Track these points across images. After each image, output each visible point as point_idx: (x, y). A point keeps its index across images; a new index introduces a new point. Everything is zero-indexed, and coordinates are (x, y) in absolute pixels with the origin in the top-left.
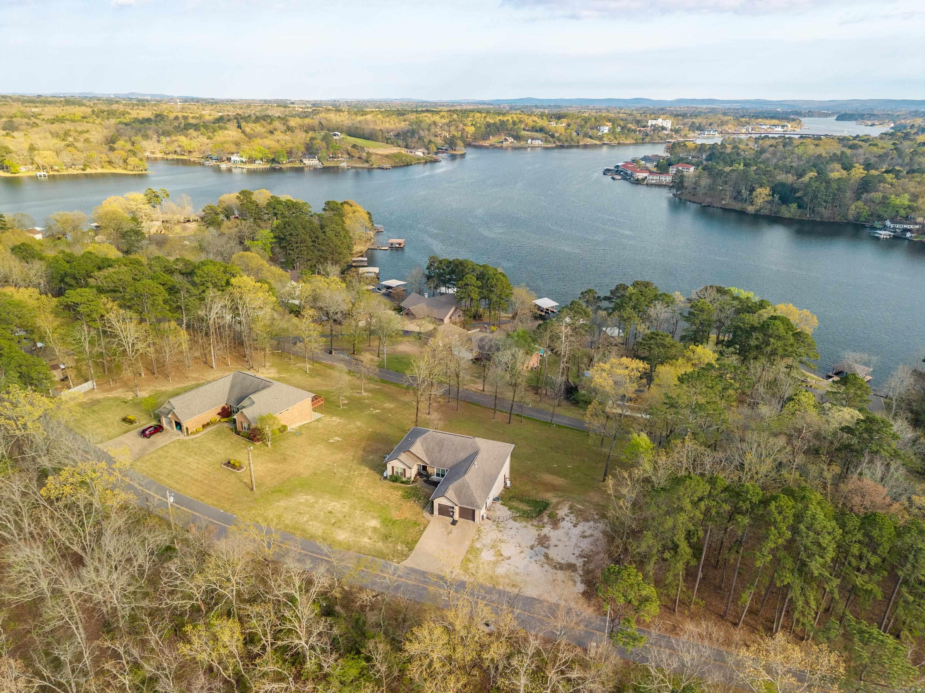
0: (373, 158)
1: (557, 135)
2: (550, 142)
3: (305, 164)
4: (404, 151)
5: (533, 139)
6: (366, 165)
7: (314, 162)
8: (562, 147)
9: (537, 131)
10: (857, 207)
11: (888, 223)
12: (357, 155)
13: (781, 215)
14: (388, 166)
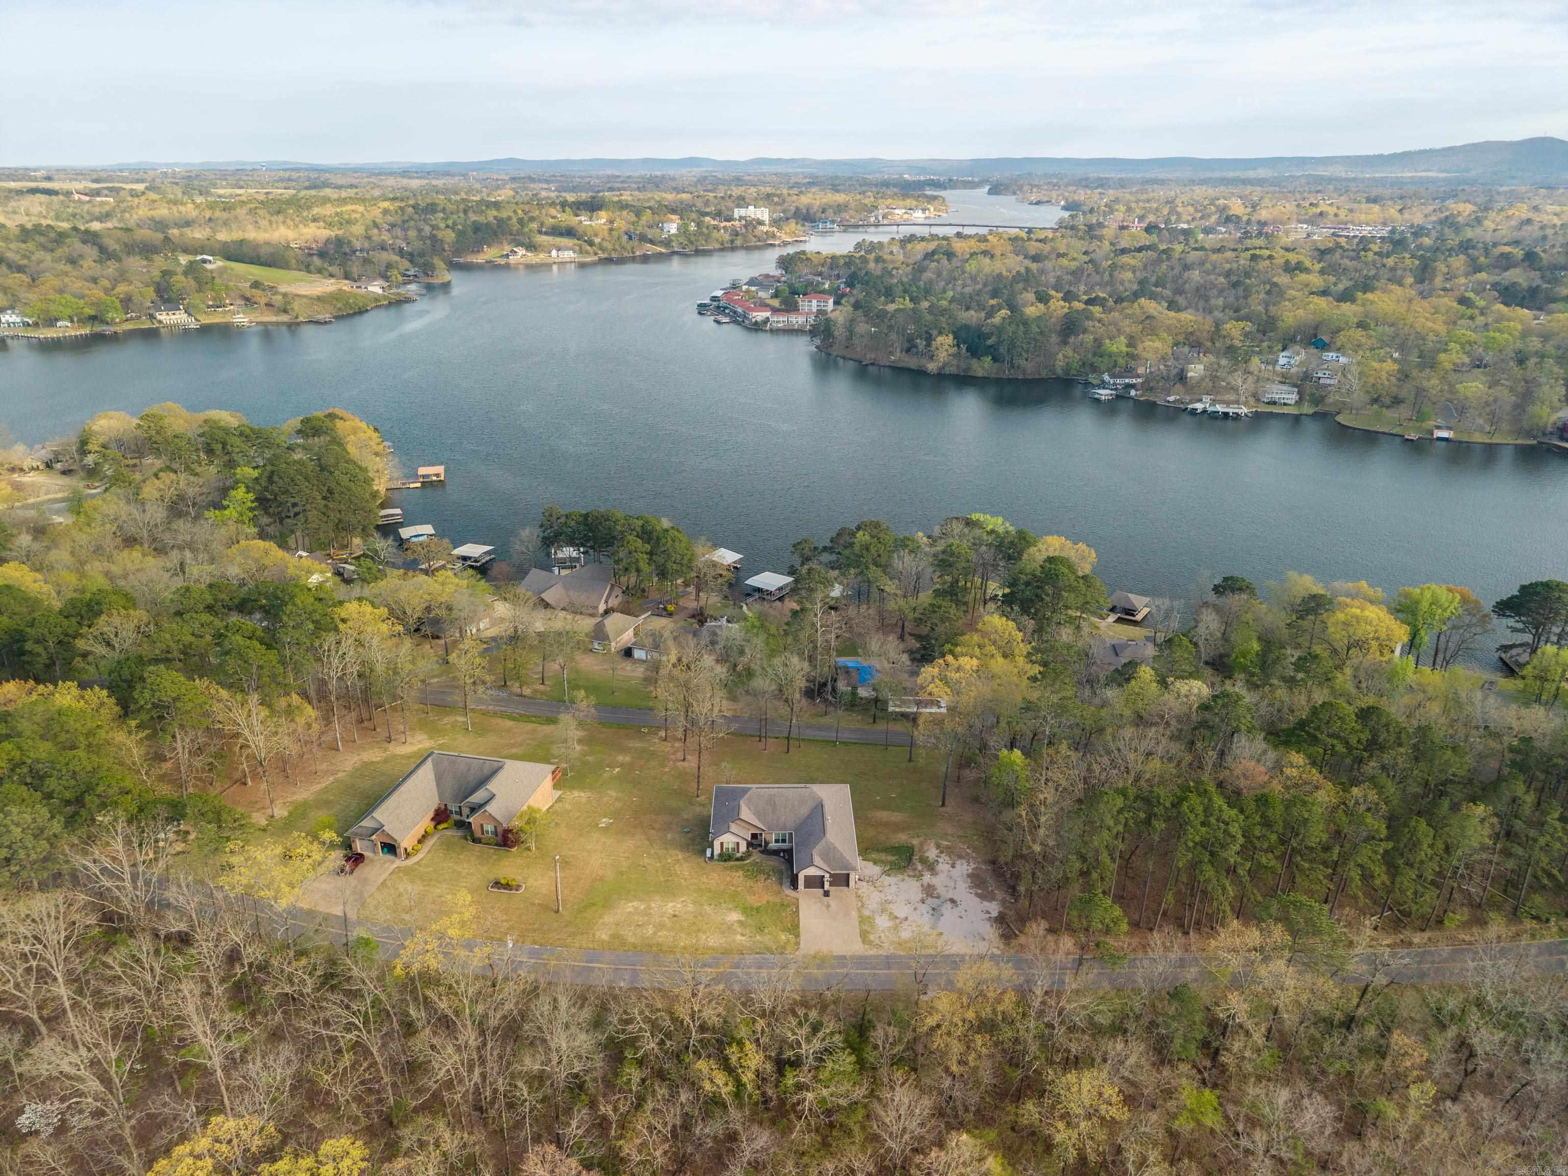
0: (296, 305)
1: (597, 240)
2: (587, 252)
3: (160, 322)
4: (346, 286)
5: (559, 250)
6: (285, 318)
7: (179, 317)
8: (609, 261)
9: (561, 234)
10: (1065, 357)
11: (1106, 377)
12: (263, 301)
13: (971, 373)
14: (327, 316)
